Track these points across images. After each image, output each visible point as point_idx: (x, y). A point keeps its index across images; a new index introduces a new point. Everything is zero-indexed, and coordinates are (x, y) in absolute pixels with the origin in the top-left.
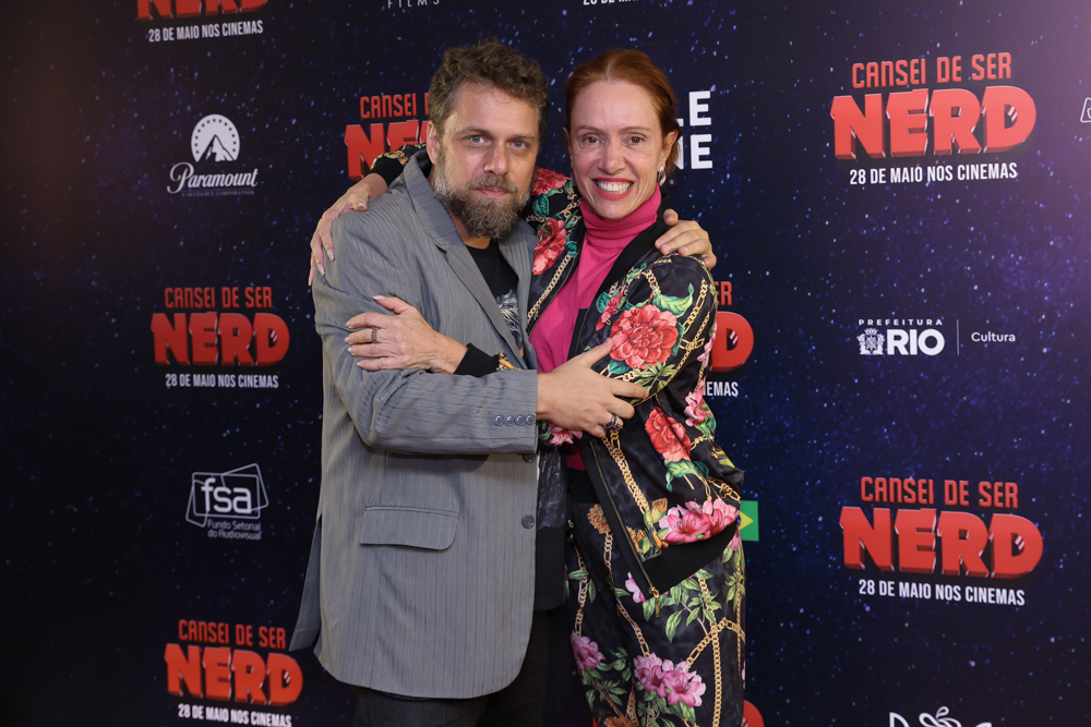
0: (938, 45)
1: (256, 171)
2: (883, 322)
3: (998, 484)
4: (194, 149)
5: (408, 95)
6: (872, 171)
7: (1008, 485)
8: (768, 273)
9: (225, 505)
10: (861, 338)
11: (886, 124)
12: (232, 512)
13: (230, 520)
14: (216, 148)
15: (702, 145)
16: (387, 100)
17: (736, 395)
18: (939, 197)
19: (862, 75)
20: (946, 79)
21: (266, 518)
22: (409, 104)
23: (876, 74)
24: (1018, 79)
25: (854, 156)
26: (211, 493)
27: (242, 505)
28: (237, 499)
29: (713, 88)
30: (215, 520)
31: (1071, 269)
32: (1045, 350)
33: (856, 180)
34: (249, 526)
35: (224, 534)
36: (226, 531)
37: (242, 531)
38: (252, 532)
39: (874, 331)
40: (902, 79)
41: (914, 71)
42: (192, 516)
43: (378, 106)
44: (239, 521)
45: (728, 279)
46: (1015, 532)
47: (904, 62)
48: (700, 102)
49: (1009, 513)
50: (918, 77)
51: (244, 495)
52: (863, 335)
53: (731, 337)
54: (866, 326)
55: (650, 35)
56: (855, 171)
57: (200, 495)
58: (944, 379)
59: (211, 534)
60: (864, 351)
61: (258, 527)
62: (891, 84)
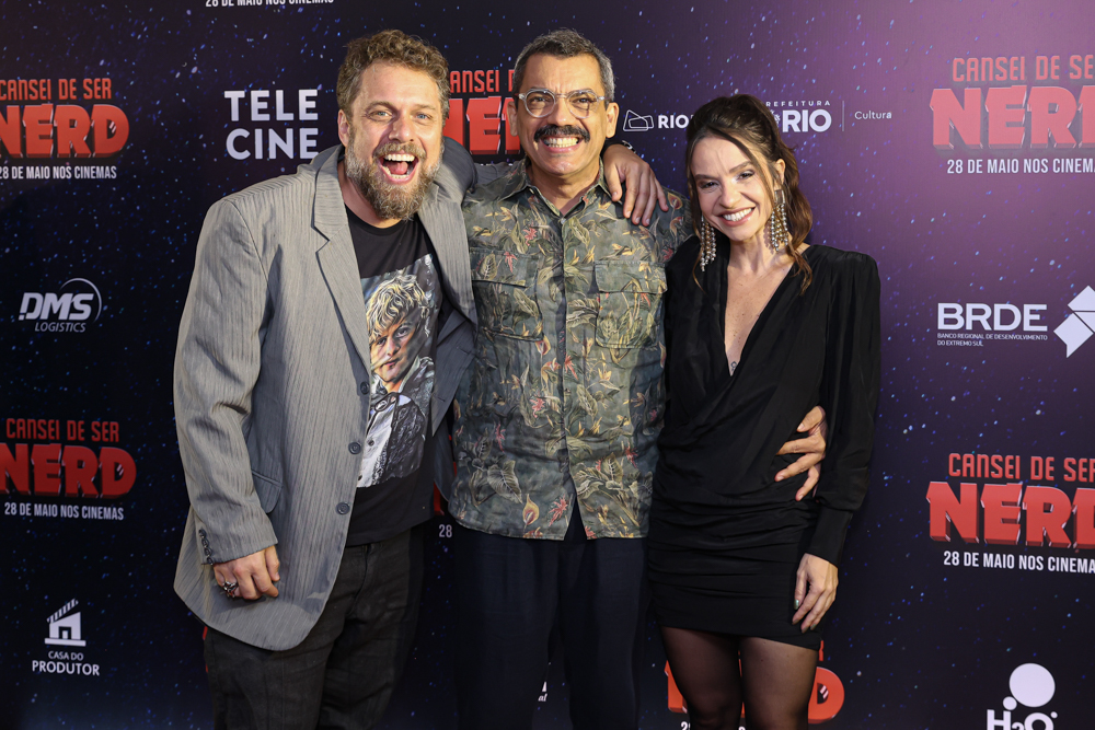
5: (43, 81)
11: (466, 125)
15: (309, 137)
16: (23, 84)
22: (44, 89)
23: (459, 82)
29: (320, 87)
40: (480, 87)
41: (490, 81)
43: (14, 89)
47: (481, 72)
48: (309, 99)
50: (493, 85)
55: (265, 37)
62: (471, 90)
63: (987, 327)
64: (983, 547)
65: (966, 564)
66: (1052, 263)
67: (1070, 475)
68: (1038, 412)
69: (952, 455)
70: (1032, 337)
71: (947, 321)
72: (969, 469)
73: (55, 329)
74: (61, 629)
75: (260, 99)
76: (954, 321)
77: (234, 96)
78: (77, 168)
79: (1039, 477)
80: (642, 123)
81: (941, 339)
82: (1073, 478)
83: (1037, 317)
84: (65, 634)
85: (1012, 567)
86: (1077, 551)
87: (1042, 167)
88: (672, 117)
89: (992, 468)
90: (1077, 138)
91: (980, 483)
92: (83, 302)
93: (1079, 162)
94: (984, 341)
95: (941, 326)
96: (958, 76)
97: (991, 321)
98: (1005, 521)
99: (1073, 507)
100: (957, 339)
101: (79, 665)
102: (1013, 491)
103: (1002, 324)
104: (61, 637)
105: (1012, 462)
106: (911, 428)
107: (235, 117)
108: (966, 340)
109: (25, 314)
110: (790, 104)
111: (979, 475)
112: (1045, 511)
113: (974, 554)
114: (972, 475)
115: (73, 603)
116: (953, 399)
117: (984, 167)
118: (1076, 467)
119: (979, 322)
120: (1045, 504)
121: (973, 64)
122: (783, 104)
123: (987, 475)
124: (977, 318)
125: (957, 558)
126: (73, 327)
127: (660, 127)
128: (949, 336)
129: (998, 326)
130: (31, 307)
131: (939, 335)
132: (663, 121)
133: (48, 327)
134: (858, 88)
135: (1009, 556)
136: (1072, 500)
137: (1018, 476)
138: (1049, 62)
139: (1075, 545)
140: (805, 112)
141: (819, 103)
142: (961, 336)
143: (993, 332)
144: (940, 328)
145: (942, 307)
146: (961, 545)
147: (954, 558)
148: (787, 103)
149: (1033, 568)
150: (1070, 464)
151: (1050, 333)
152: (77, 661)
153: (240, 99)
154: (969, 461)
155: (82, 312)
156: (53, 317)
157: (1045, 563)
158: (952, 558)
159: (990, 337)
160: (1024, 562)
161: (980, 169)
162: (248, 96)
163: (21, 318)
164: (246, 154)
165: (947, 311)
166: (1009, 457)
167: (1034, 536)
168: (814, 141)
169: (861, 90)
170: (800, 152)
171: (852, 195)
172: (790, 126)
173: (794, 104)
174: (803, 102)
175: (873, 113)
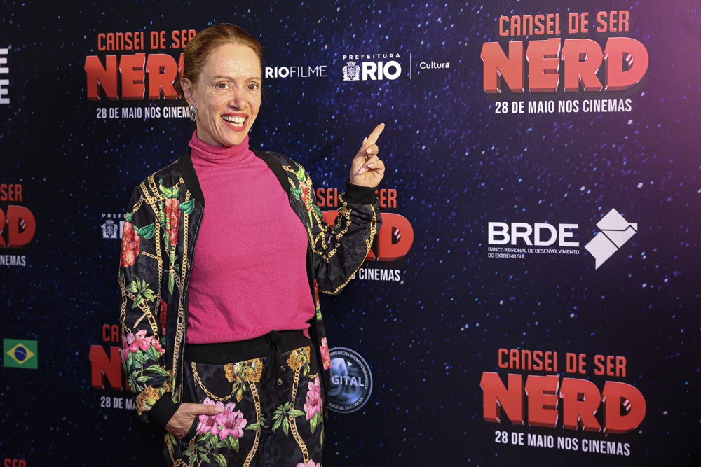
0: (151, 23)
2: (117, 216)
6: (111, 109)
8: (45, 179)
10: (103, 226)
11: (119, 77)
17: (24, 265)
18: (152, 129)
19: (104, 41)
20: (156, 47)
23: (112, 41)
25: (99, 98)
29: (10, 47)
33: (100, 115)
39: (112, 222)
40: (129, 45)
41: (136, 41)
45: (19, 183)
47: (130, 34)
50: (139, 44)
52: (104, 225)
53: (21, 224)
54: (106, 218)
56: (99, 109)
60: (105, 236)
62: (122, 49)
63: (529, 243)
64: (527, 429)
65: (513, 443)
66: (583, 189)
67: (600, 370)
68: (572, 316)
69: (501, 350)
70: (566, 252)
71: (496, 237)
72: (515, 362)
76: (502, 238)
79: (574, 371)
81: (491, 252)
82: (602, 373)
83: (570, 235)
85: (552, 446)
86: (606, 435)
87: (573, 107)
88: (276, 68)
89: (534, 362)
90: (604, 82)
91: (525, 374)
93: (605, 103)
94: (526, 255)
95: (491, 241)
96: (504, 31)
97: (532, 237)
98: (545, 407)
99: (602, 397)
100: (504, 252)
102: (552, 382)
103: (541, 240)
105: (551, 357)
106: (467, 326)
108: (511, 253)
110: (368, 57)
111: (523, 367)
112: (579, 400)
113: (520, 434)
114: (518, 367)
116: (501, 302)
117: (526, 107)
118: (604, 363)
119: (522, 238)
120: (578, 394)
121: (516, 21)
122: (362, 56)
123: (530, 368)
124: (520, 235)
125: (506, 437)
127: (267, 77)
128: (497, 250)
129: (538, 242)
131: (489, 249)
134: (422, 43)
135: (549, 437)
136: (601, 391)
137: (555, 370)
138: (580, 19)
139: (605, 430)
140: (380, 63)
141: (391, 56)
142: (507, 250)
143: (534, 247)
144: (489, 243)
145: (491, 225)
146: (509, 427)
147: (504, 437)
148: (366, 56)
149: (569, 448)
150: (599, 360)
151: (582, 248)
154: (514, 355)
157: (579, 444)
158: (502, 437)
159: (531, 251)
160: (561, 442)
161: (522, 110)
165: (496, 229)
166: (548, 353)
167: (570, 421)
168: (387, 87)
169: (425, 44)
170: (377, 96)
171: (418, 132)
172: (368, 75)
173: (371, 57)
174: (379, 55)
175: (435, 64)
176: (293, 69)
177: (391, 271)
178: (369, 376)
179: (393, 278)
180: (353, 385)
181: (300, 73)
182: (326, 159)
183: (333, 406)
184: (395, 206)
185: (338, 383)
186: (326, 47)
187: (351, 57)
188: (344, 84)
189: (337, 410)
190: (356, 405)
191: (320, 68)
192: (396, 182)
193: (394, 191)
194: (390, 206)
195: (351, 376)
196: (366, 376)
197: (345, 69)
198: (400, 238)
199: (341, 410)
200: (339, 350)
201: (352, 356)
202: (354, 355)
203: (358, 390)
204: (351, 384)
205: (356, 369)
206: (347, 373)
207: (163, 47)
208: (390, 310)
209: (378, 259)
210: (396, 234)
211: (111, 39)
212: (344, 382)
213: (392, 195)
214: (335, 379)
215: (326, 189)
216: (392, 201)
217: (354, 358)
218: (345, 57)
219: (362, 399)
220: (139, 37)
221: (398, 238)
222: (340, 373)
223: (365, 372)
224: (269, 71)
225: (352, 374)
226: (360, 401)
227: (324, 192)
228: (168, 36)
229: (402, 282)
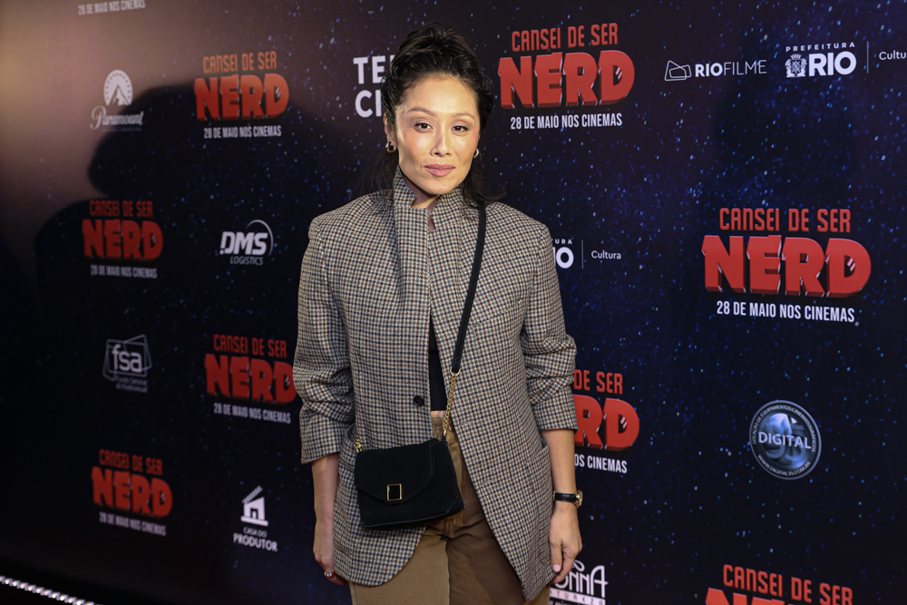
0: (569, 17)
1: (142, 114)
3: (609, 374)
4: (106, 96)
5: (232, 56)
6: (525, 118)
7: (616, 375)
9: (125, 365)
11: (535, 80)
12: (130, 371)
13: (129, 377)
14: (119, 96)
18: (570, 140)
19: (518, 41)
20: (574, 45)
21: (151, 376)
23: (527, 40)
24: (622, 46)
25: (513, 106)
26: (118, 356)
27: (136, 365)
28: (134, 361)
30: (121, 376)
31: (659, 201)
32: (641, 267)
33: (515, 125)
34: (140, 382)
35: (124, 387)
36: (127, 384)
37: (135, 385)
38: (142, 386)
40: (545, 44)
41: (553, 38)
42: (107, 373)
44: (135, 378)
46: (621, 413)
47: (546, 31)
49: (616, 398)
50: (555, 42)
51: (136, 358)
55: (382, 9)
56: (514, 118)
57: (112, 356)
58: (573, 288)
59: (118, 386)
61: (145, 383)
62: (538, 48)
73: (243, 262)
74: (252, 510)
75: (379, 64)
77: (360, 62)
78: (255, 128)
80: (680, 73)
84: (254, 514)
88: (708, 65)
92: (261, 240)
101: (264, 541)
104: (251, 516)
107: (361, 81)
109: (224, 249)
110: (816, 47)
115: (258, 490)
122: (809, 47)
126: (254, 261)
127: (697, 75)
130: (228, 245)
132: (699, 70)
133: (239, 260)
134: (882, 27)
140: (831, 55)
141: (844, 45)
148: (813, 47)
152: (262, 538)
153: (365, 65)
155: (259, 248)
156: (242, 252)
162: (370, 61)
163: (222, 252)
164: (369, 112)
168: (839, 84)
169: (886, 29)
170: (826, 96)
171: (877, 138)
172: (816, 70)
173: (820, 47)
174: (829, 45)
175: (898, 53)
176: (727, 66)
177: (844, 310)
178: (817, 437)
179: (845, 318)
180: (798, 447)
181: (736, 71)
182: (766, 173)
183: (774, 470)
184: (848, 230)
185: (780, 443)
186: (766, 37)
187: (795, 49)
188: (787, 82)
189: (779, 475)
190: (802, 470)
191: (759, 63)
192: (850, 200)
193: (847, 211)
194: (842, 230)
195: (795, 436)
196: (813, 436)
197: (788, 63)
198: (854, 269)
199: (784, 476)
200: (782, 404)
201: (796, 411)
202: (800, 410)
203: (803, 452)
204: (796, 445)
205: (801, 428)
206: (790, 431)
207: (582, 44)
208: (842, 358)
209: (828, 294)
210: (849, 264)
211: (525, 38)
212: (787, 442)
213: (845, 217)
214: (777, 438)
215: (766, 209)
216: (845, 224)
217: (799, 414)
218: (788, 49)
219: (809, 463)
220: (555, 34)
221: (852, 269)
222: (782, 431)
223: (812, 432)
224: (700, 69)
225: (797, 433)
226: (807, 466)
227: (763, 213)
228: (587, 32)
229: (857, 324)
